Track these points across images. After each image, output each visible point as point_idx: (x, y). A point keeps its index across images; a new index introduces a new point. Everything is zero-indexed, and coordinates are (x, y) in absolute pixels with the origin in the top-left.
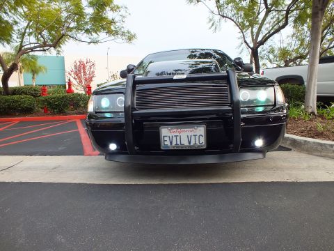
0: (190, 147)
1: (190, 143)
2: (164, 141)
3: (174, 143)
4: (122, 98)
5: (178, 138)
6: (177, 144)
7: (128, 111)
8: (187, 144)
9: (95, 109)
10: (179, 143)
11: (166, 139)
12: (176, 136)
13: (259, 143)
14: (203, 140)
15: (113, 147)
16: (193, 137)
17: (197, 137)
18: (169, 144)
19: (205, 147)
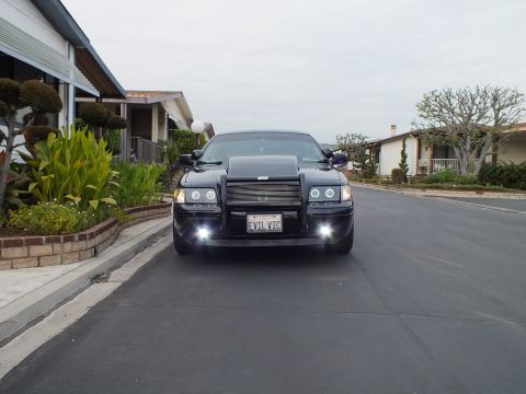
0: (270, 230)
1: (270, 227)
2: (250, 226)
3: (257, 228)
4: (212, 192)
5: (261, 224)
6: (260, 229)
7: (218, 204)
8: (267, 227)
9: (185, 200)
11: (251, 224)
12: (259, 222)
14: (280, 225)
15: (203, 233)
17: (276, 223)
18: (253, 229)
19: (281, 230)
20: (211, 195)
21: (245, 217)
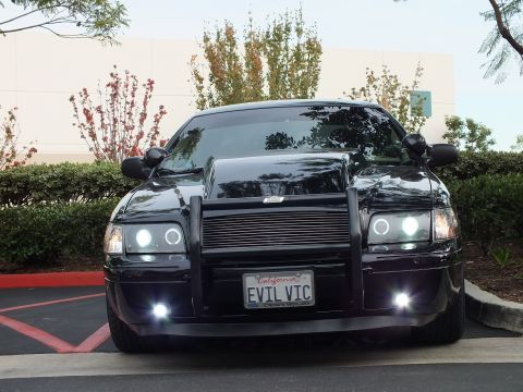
0: (290, 304)
1: (289, 298)
2: (250, 295)
3: (265, 299)
4: (175, 230)
5: (272, 291)
6: (269, 300)
7: (187, 253)
8: (285, 299)
9: (125, 248)
10: (272, 298)
11: (252, 292)
12: (268, 288)
13: (402, 300)
14: (309, 293)
15: (160, 311)
16: (294, 290)
17: (301, 290)
18: (257, 300)
19: (313, 304)
20: (174, 236)
21: (241, 278)
